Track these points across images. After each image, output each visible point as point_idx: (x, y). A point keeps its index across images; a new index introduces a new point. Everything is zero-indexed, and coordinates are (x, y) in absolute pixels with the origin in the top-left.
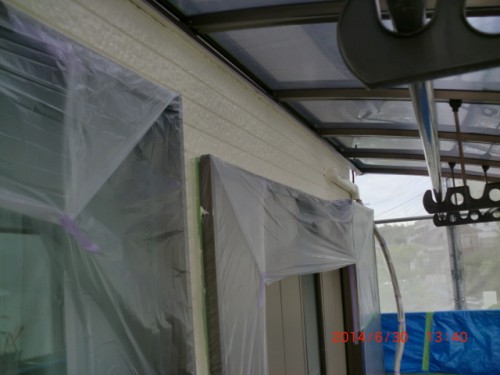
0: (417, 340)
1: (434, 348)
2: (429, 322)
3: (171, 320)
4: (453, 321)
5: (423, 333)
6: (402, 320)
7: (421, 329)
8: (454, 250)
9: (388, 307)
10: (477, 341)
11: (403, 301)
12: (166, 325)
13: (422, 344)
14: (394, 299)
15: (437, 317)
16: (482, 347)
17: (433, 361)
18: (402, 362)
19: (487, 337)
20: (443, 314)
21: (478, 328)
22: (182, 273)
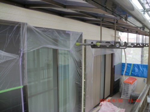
0: (129, 69)
1: (132, 71)
2: (132, 66)
3: (80, 60)
4: (137, 66)
5: (130, 68)
6: (126, 65)
7: (130, 67)
8: (142, 51)
9: (123, 61)
10: (141, 70)
11: (127, 60)
12: (79, 61)
13: (130, 70)
14: (125, 60)
15: (134, 65)
16: (142, 72)
17: (132, 73)
18: (125, 73)
19: (143, 70)
20: (135, 64)
21: (142, 68)
22: (82, 55)
